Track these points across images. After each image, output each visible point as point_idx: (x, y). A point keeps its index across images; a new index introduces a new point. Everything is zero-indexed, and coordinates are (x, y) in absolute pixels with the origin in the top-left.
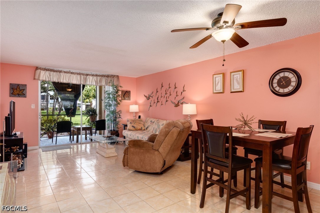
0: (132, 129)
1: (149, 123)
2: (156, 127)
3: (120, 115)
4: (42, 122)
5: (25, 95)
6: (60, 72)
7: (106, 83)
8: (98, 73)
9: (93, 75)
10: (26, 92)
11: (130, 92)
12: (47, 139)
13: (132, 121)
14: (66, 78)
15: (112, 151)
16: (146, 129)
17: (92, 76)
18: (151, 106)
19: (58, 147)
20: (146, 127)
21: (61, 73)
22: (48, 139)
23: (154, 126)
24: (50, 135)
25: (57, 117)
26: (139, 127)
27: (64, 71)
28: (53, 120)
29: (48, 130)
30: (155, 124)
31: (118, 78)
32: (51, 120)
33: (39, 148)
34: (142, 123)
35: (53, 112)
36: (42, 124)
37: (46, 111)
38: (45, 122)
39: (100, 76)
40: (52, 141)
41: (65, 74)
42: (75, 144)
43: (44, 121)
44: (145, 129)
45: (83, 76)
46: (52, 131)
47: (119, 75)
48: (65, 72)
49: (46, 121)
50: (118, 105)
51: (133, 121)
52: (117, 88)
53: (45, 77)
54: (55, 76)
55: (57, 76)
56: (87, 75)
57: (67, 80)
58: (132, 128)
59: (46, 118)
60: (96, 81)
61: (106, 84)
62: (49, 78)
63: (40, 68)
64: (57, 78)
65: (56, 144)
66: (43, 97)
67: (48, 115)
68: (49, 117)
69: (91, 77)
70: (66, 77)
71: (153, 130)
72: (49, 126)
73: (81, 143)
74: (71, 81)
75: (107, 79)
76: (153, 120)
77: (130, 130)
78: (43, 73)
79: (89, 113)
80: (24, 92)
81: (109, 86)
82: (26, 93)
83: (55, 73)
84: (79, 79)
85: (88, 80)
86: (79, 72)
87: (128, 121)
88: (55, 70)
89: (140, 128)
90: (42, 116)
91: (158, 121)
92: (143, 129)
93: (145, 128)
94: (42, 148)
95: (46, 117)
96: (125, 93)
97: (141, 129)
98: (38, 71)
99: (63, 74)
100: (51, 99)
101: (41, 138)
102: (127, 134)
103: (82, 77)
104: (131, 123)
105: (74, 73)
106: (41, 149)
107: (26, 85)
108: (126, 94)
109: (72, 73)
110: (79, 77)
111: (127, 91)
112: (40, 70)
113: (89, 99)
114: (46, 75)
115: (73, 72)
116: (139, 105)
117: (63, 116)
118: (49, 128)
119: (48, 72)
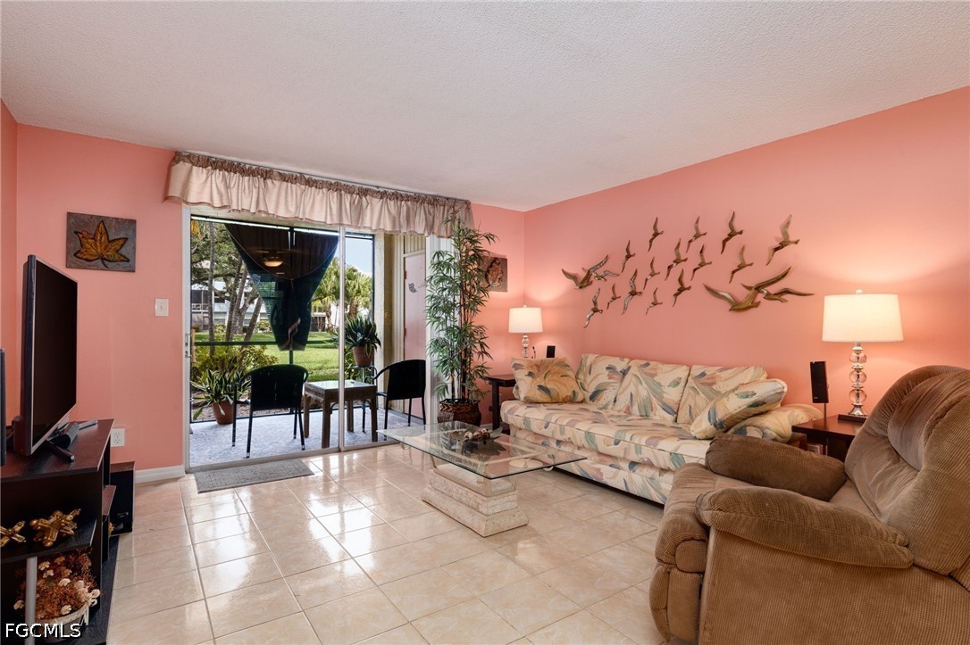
0: (541, 399)
1: (600, 376)
2: (643, 391)
3: (482, 345)
4: (194, 365)
5: (128, 261)
6: (266, 174)
7: (427, 225)
8: (403, 188)
9: (383, 195)
10: (134, 248)
11: (505, 260)
12: (212, 428)
13: (535, 368)
14: (286, 201)
15: (508, 506)
16: (593, 397)
17: (381, 198)
18: (595, 310)
19: (258, 467)
20: (592, 389)
21: (269, 181)
22: (216, 427)
23: (632, 389)
24: (222, 411)
25: (241, 350)
26: (565, 392)
27: (279, 173)
28: (230, 358)
29: (218, 395)
30: (634, 380)
31: (468, 209)
32: (222, 360)
33: (187, 473)
34: (570, 373)
35: (228, 336)
36: (195, 373)
37: (207, 333)
38: (204, 367)
39: (407, 198)
40: (234, 441)
41: (285, 183)
42: (315, 454)
43: (200, 363)
44: (588, 399)
45: (349, 196)
46: (231, 402)
47: (473, 201)
48: (285, 178)
49: (207, 361)
50: (479, 307)
51: (538, 366)
52: (476, 241)
53: (207, 190)
54: (247, 190)
55: (255, 191)
56: (364, 192)
57: (292, 209)
58: (539, 395)
59: (206, 353)
60: (394, 218)
61: (430, 228)
62: (225, 198)
63: (189, 157)
64: (254, 200)
65: (248, 451)
66: (195, 297)
67: (212, 344)
68: (216, 350)
69: (377, 203)
70: (286, 197)
71: (628, 402)
72: (220, 383)
73: (343, 449)
74: (304, 213)
75: (431, 211)
76: (620, 365)
77: (530, 402)
78: (199, 176)
79: (355, 337)
80: (123, 251)
81: (439, 237)
82: (134, 253)
83: (247, 178)
84: (335, 206)
85: (368, 211)
86: (333, 182)
87: (517, 366)
88: (247, 167)
89: (570, 394)
90: (194, 348)
91: (647, 369)
92: (580, 398)
93: (588, 395)
94: (199, 474)
95: (208, 349)
96: (491, 266)
97: (571, 400)
98: (182, 168)
99: (277, 183)
100: (217, 301)
101: (191, 422)
102: (526, 420)
103: (347, 199)
104: (530, 374)
105: (316, 182)
106: (192, 477)
107: (133, 222)
108: (494, 269)
109: (310, 182)
110: (335, 199)
111: (496, 259)
112: (188, 165)
113: (321, 299)
114: (214, 185)
115: (314, 178)
116: (544, 308)
117: (258, 347)
118: (221, 387)
119: (218, 176)
